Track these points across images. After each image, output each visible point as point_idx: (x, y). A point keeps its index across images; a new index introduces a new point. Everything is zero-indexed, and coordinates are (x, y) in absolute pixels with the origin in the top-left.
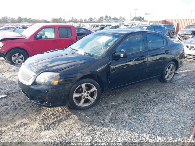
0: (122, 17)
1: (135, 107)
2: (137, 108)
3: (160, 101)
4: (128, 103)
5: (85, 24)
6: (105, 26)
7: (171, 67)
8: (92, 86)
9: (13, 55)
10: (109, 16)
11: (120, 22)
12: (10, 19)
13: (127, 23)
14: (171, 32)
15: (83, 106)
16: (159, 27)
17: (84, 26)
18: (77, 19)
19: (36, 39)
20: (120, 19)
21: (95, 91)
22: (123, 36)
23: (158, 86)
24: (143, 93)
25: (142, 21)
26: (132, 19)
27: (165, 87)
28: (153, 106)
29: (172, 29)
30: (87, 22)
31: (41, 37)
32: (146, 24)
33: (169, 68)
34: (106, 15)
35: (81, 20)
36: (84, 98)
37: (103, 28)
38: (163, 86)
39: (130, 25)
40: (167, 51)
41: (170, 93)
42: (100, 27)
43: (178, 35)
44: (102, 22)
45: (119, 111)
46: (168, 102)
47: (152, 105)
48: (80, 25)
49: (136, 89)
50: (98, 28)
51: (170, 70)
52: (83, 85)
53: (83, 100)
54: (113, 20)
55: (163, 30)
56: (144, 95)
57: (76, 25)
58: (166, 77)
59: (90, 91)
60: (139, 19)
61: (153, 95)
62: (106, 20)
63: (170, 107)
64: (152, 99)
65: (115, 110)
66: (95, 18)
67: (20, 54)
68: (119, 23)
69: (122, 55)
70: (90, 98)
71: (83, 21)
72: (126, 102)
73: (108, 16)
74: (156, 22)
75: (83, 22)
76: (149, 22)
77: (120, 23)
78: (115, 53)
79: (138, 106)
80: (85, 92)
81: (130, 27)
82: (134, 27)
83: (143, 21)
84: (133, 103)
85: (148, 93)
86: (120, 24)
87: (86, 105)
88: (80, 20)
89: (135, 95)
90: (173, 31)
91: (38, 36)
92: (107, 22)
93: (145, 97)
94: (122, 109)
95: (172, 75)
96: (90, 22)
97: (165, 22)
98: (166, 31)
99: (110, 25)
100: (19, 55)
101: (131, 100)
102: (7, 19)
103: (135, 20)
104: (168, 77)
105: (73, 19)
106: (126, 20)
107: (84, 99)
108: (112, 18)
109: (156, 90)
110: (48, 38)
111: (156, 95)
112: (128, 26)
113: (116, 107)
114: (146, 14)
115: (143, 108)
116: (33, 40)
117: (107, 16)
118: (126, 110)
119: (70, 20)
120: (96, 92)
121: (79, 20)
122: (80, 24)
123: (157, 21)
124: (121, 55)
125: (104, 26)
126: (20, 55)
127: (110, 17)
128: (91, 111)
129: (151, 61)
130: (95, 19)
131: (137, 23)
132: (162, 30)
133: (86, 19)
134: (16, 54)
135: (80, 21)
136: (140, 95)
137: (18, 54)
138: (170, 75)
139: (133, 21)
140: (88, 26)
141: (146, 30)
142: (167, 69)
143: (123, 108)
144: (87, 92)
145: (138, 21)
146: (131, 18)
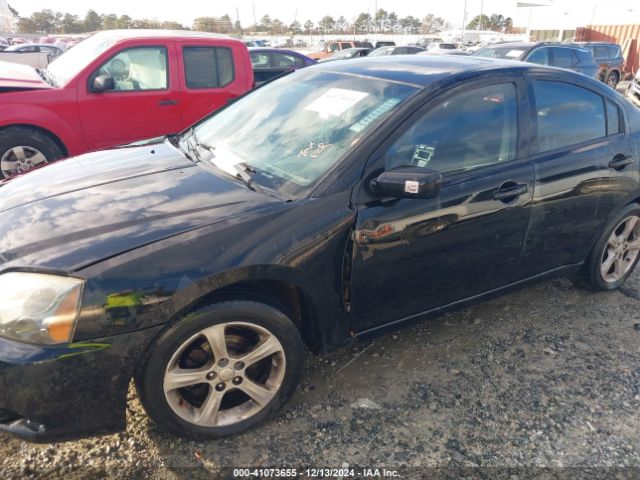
0: (436, 16)
1: (462, 430)
2: (471, 441)
3: (579, 397)
4: (433, 406)
5: (306, 39)
6: (374, 45)
7: (631, 226)
8: (262, 333)
9: (6, 154)
10: (389, 13)
11: (428, 33)
12: (62, 19)
13: (451, 38)
14: (609, 71)
15: (216, 421)
16: (571, 53)
17: (304, 45)
18: (280, 20)
19: (93, 92)
20: (428, 24)
21: (276, 354)
22: (422, 87)
23: (567, 308)
24: (500, 347)
25: (504, 29)
26: (468, 23)
27: (598, 314)
28: (549, 427)
29: (614, 62)
30: (315, 33)
31: (110, 84)
32: (520, 41)
33: (618, 233)
34: (378, 9)
35: (295, 24)
36: (218, 389)
37: (364, 53)
38: (588, 309)
39: (460, 43)
40: (620, 157)
41: (622, 349)
42: (354, 49)
43: (634, 83)
44: (366, 33)
45: (388, 455)
46: (621, 406)
47: (545, 420)
48: (289, 41)
49: (471, 321)
50: (348, 53)
51: (622, 238)
52: (215, 334)
53: (215, 399)
54: (404, 26)
55: (585, 63)
56: (507, 356)
57: (276, 42)
58: (605, 266)
59: (251, 358)
60: (494, 23)
61: (549, 360)
62: (379, 24)
63: (630, 441)
64: (544, 388)
65: (368, 448)
66: (342, 17)
67: (31, 148)
68: (422, 36)
69: (412, 186)
70: (249, 387)
71: (303, 29)
72: (425, 397)
73: (385, 13)
74: (555, 33)
75: (301, 33)
76: (528, 32)
77: (427, 36)
78: (382, 170)
79: (475, 422)
80: (223, 363)
81: (459, 50)
82: (473, 52)
83: (506, 32)
84: (453, 403)
85: (526, 348)
86: (427, 41)
87: (230, 419)
88: (292, 25)
89: (465, 358)
90: (616, 68)
91: (100, 80)
92: (382, 32)
93: (511, 370)
94: (400, 444)
95: (628, 260)
96: (323, 34)
97: (586, 34)
98: (595, 67)
99: (392, 44)
100: (29, 154)
101: (448, 389)
102: (52, 18)
103: (478, 27)
104: (612, 270)
105: (268, 21)
106: (447, 26)
107: (221, 394)
108: (399, 18)
109: (560, 332)
110: (143, 87)
111: (561, 361)
112: (453, 46)
113: (374, 431)
114: (520, 5)
115: (499, 441)
116: (83, 96)
117: (382, 14)
118: (420, 449)
119: (259, 24)
120: (279, 361)
121: (289, 26)
122: (289, 38)
123: (558, 31)
124: (408, 183)
125: (370, 45)
126: (33, 153)
127: (393, 16)
128: (255, 447)
129: (545, 200)
130: (342, 20)
131: (488, 37)
132: (580, 61)
133: (312, 21)
134: (18, 150)
135: (291, 29)
136: (491, 357)
137: (26, 150)
138: (620, 261)
139: (472, 31)
140: (313, 46)
141: (523, 60)
142: (613, 238)
143: (406, 432)
144: (233, 361)
145: (489, 31)
146: (465, 19)
